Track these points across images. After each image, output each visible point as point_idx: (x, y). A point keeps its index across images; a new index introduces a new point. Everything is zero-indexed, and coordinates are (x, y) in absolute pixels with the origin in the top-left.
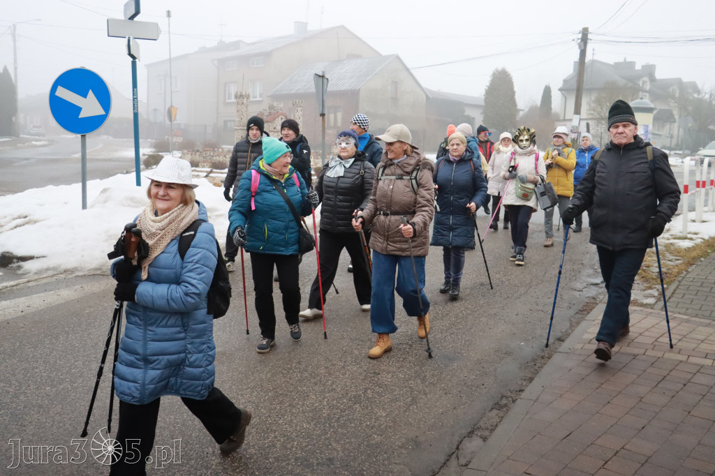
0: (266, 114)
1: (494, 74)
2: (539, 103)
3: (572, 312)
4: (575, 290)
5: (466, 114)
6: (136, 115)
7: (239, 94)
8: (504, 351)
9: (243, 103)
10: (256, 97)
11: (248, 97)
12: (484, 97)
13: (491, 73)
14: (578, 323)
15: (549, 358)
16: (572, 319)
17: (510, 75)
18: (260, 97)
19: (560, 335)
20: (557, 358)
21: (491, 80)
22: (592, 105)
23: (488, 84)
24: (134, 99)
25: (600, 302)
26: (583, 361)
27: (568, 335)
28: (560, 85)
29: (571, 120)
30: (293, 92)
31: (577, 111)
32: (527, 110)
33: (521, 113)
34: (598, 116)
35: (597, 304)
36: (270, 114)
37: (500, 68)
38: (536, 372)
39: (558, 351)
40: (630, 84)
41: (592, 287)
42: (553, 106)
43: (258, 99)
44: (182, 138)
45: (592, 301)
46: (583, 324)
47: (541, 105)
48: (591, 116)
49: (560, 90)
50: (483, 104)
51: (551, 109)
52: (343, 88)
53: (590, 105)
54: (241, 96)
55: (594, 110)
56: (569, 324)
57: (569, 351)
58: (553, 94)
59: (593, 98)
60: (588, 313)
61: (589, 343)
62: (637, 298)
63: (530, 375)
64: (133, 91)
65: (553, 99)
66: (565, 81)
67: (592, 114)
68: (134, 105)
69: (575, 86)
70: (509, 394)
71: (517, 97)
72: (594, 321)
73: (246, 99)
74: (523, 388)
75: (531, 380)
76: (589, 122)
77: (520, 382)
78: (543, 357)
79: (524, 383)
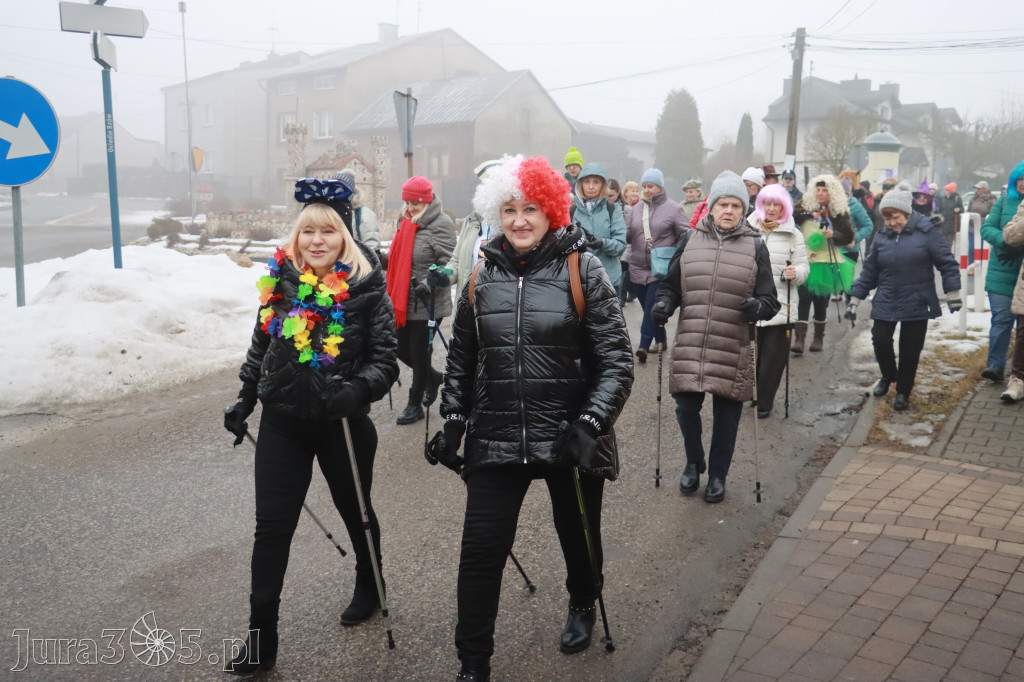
0: (332, 157)
1: (670, 98)
2: (734, 140)
3: (799, 462)
4: (802, 424)
5: (630, 156)
6: (111, 157)
7: (290, 127)
8: (691, 536)
9: (297, 141)
10: (324, 134)
11: (305, 132)
12: (655, 131)
13: (665, 96)
14: (810, 483)
15: (768, 547)
16: (800, 476)
17: (692, 99)
18: (330, 134)
19: (781, 504)
20: (781, 548)
21: (667, 107)
22: (811, 140)
23: (661, 113)
24: (107, 130)
25: (843, 444)
26: (824, 553)
27: (796, 504)
28: (765, 112)
29: (783, 163)
30: (377, 126)
31: (791, 150)
32: (717, 150)
33: (709, 154)
34: (820, 158)
35: (838, 448)
36: (338, 157)
37: (678, 89)
38: (747, 577)
39: (781, 534)
40: (864, 112)
41: (828, 418)
42: (755, 144)
43: (327, 137)
44: (212, 195)
45: (830, 442)
46: (819, 484)
47: (738, 142)
48: (810, 158)
49: (765, 120)
50: (655, 141)
51: (751, 147)
52: (450, 120)
53: (808, 141)
54: (294, 130)
55: (814, 149)
56: (795, 485)
57: (799, 535)
58: (754, 127)
59: (813, 131)
60: (825, 464)
61: (831, 519)
62: (901, 436)
63: (736, 581)
64: (106, 118)
65: (754, 133)
66: (772, 108)
67: (811, 154)
68: (108, 140)
69: (787, 114)
70: (702, 619)
71: (703, 130)
72: (836, 478)
73: (301, 135)
74: (726, 607)
75: (739, 590)
76: (808, 165)
77: (719, 596)
78: (756, 547)
79: (727, 597)
